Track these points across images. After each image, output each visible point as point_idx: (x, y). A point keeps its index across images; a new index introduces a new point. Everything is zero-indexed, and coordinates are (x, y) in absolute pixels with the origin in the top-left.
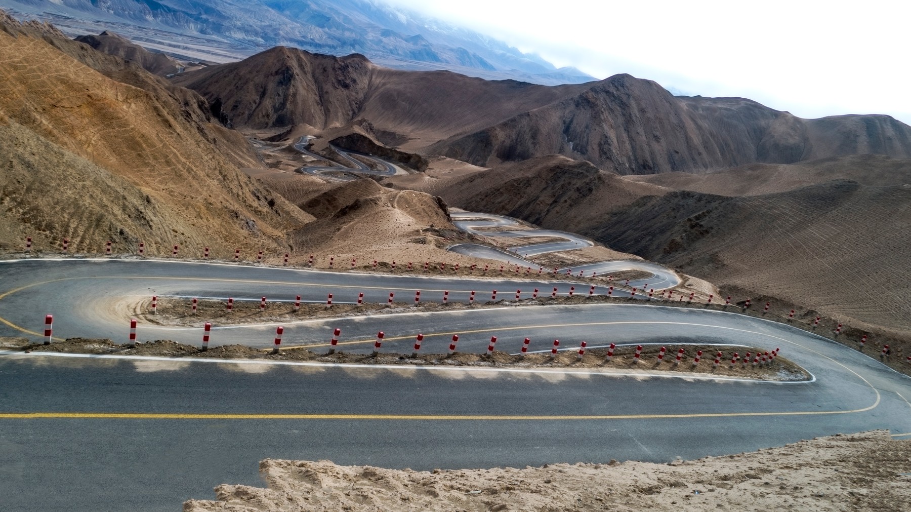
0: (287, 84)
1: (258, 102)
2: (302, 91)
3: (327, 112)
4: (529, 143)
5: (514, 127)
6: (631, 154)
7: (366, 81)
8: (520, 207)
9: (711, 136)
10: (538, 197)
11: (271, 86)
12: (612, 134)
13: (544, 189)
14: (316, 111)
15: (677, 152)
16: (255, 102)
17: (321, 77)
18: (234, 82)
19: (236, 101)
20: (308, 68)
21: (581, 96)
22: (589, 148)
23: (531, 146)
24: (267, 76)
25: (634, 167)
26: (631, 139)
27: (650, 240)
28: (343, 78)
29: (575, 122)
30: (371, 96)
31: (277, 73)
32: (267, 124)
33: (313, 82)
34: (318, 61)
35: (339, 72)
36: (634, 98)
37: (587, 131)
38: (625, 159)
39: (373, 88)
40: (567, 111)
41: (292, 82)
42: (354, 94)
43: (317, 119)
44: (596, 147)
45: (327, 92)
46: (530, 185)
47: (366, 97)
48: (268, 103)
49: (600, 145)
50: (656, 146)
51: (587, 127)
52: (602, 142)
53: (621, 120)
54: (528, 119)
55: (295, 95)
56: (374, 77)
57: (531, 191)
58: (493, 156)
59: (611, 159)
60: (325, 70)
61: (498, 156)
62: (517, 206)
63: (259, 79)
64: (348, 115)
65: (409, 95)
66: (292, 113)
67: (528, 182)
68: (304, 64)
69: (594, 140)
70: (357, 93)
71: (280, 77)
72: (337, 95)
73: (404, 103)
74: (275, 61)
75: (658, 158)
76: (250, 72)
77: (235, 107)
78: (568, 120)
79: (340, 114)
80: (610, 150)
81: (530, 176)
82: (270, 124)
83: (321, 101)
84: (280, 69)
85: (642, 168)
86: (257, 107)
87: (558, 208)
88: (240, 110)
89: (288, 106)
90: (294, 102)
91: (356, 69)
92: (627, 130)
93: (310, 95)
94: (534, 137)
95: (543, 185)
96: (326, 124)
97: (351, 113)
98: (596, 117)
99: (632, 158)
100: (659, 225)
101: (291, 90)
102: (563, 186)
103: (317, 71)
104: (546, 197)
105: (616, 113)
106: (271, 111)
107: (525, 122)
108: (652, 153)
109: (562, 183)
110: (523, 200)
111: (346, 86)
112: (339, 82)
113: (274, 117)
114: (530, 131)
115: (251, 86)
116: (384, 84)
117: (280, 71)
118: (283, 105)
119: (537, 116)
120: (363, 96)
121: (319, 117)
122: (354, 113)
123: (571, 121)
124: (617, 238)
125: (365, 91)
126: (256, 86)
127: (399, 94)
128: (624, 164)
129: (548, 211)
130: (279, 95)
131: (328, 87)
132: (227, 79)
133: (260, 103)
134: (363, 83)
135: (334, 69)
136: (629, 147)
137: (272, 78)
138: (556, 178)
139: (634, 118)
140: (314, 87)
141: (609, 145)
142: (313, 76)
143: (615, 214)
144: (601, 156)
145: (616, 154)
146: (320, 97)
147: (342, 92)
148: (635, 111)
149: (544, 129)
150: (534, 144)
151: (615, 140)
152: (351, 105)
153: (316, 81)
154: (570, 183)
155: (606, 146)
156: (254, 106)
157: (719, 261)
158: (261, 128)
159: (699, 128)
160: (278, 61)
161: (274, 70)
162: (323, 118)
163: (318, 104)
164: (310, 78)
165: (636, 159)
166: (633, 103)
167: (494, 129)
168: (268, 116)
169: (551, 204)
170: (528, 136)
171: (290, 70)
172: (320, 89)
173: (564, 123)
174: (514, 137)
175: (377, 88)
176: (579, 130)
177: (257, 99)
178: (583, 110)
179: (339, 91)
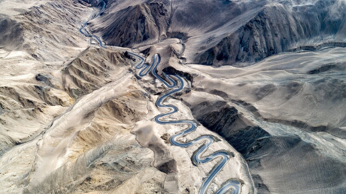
0: (144, 22)
1: (136, 32)
2: (149, 23)
3: (159, 29)
4: (227, 51)
5: (222, 45)
6: (265, 46)
7: (170, 8)
8: (216, 123)
9: (301, 24)
10: (221, 120)
11: (139, 24)
12: (258, 40)
13: (223, 116)
14: (155, 29)
15: (285, 38)
16: (135, 33)
17: (154, 13)
18: (127, 25)
19: (130, 34)
20: (149, 11)
21: (246, 25)
22: (249, 49)
23: (228, 52)
24: (137, 20)
25: (266, 52)
26: (266, 39)
27: (247, 145)
28: (162, 11)
29: (244, 37)
30: (173, 16)
31: (140, 18)
32: (141, 40)
33: (152, 16)
34: (152, 7)
35: (160, 9)
36: (268, 19)
37: (249, 41)
38: (263, 49)
39: (173, 11)
40: (241, 33)
41: (145, 20)
42: (167, 16)
43: (156, 33)
44: (252, 48)
45: (158, 20)
46: (219, 115)
47: (171, 16)
48: (139, 32)
49: (253, 46)
50: (276, 39)
51: (248, 39)
52: (254, 45)
53: (262, 31)
54: (227, 40)
55: (147, 25)
56: (173, 4)
57: (219, 117)
58: (215, 59)
59: (257, 52)
60: (155, 10)
61: (217, 59)
62: (215, 123)
63: (134, 22)
64: (166, 27)
65: (186, 12)
66: (148, 33)
67: (218, 113)
68: (147, 10)
69: (251, 45)
70: (168, 16)
71: (141, 19)
72: (161, 19)
73: (185, 17)
74: (138, 12)
75: (276, 44)
76: (131, 19)
77: (130, 36)
78: (241, 37)
79: (163, 28)
80: (257, 48)
81: (219, 111)
82: (142, 40)
83: (156, 24)
84: (140, 16)
85: (269, 51)
86: (136, 34)
87: (226, 125)
88: (131, 37)
89: (146, 30)
90: (148, 29)
91: (166, 3)
92: (264, 35)
93: (152, 24)
94: (229, 48)
95: (222, 115)
96: (159, 34)
97: (167, 26)
98: (252, 34)
99: (266, 47)
100: (250, 139)
101: (146, 24)
102: (228, 116)
103: (153, 11)
104: (223, 121)
105: (260, 29)
106: (141, 35)
107: (225, 42)
108: (274, 43)
109: (227, 115)
110: (217, 120)
111: (163, 14)
112: (161, 14)
113: (142, 37)
114: (228, 45)
115: (132, 26)
116: (177, 8)
117: (141, 17)
118: (144, 30)
119: (230, 38)
120: (170, 16)
121: (157, 32)
122: (168, 25)
123: (243, 37)
124: (239, 142)
125: (170, 13)
126: (134, 25)
127: (183, 12)
128: (263, 52)
129: (224, 126)
130: (142, 27)
131: (157, 17)
132: (124, 24)
133: (137, 32)
134: (169, 9)
135: (158, 9)
136: (265, 43)
137: (138, 20)
138: (226, 113)
139: (267, 29)
140: (153, 19)
141: (257, 45)
142: (152, 14)
143: (240, 131)
144: (253, 51)
145: (259, 48)
146: (156, 22)
147: (163, 17)
148: (268, 25)
149: (232, 44)
150: (229, 51)
151: (259, 42)
152: (166, 21)
153: (153, 16)
154: (229, 115)
155: (255, 47)
156: (135, 34)
157: (260, 163)
158: (139, 43)
159: (296, 21)
160: (139, 12)
161: (138, 17)
162: (158, 31)
163: (155, 26)
164: (151, 15)
165: (267, 48)
166: (267, 22)
167: (215, 47)
168: (140, 37)
169: (224, 123)
170: (227, 48)
171: (143, 16)
172: (155, 18)
173: (240, 38)
174: (222, 49)
175: (174, 10)
176: (245, 41)
177: (135, 31)
178: (247, 31)
179: (161, 18)
